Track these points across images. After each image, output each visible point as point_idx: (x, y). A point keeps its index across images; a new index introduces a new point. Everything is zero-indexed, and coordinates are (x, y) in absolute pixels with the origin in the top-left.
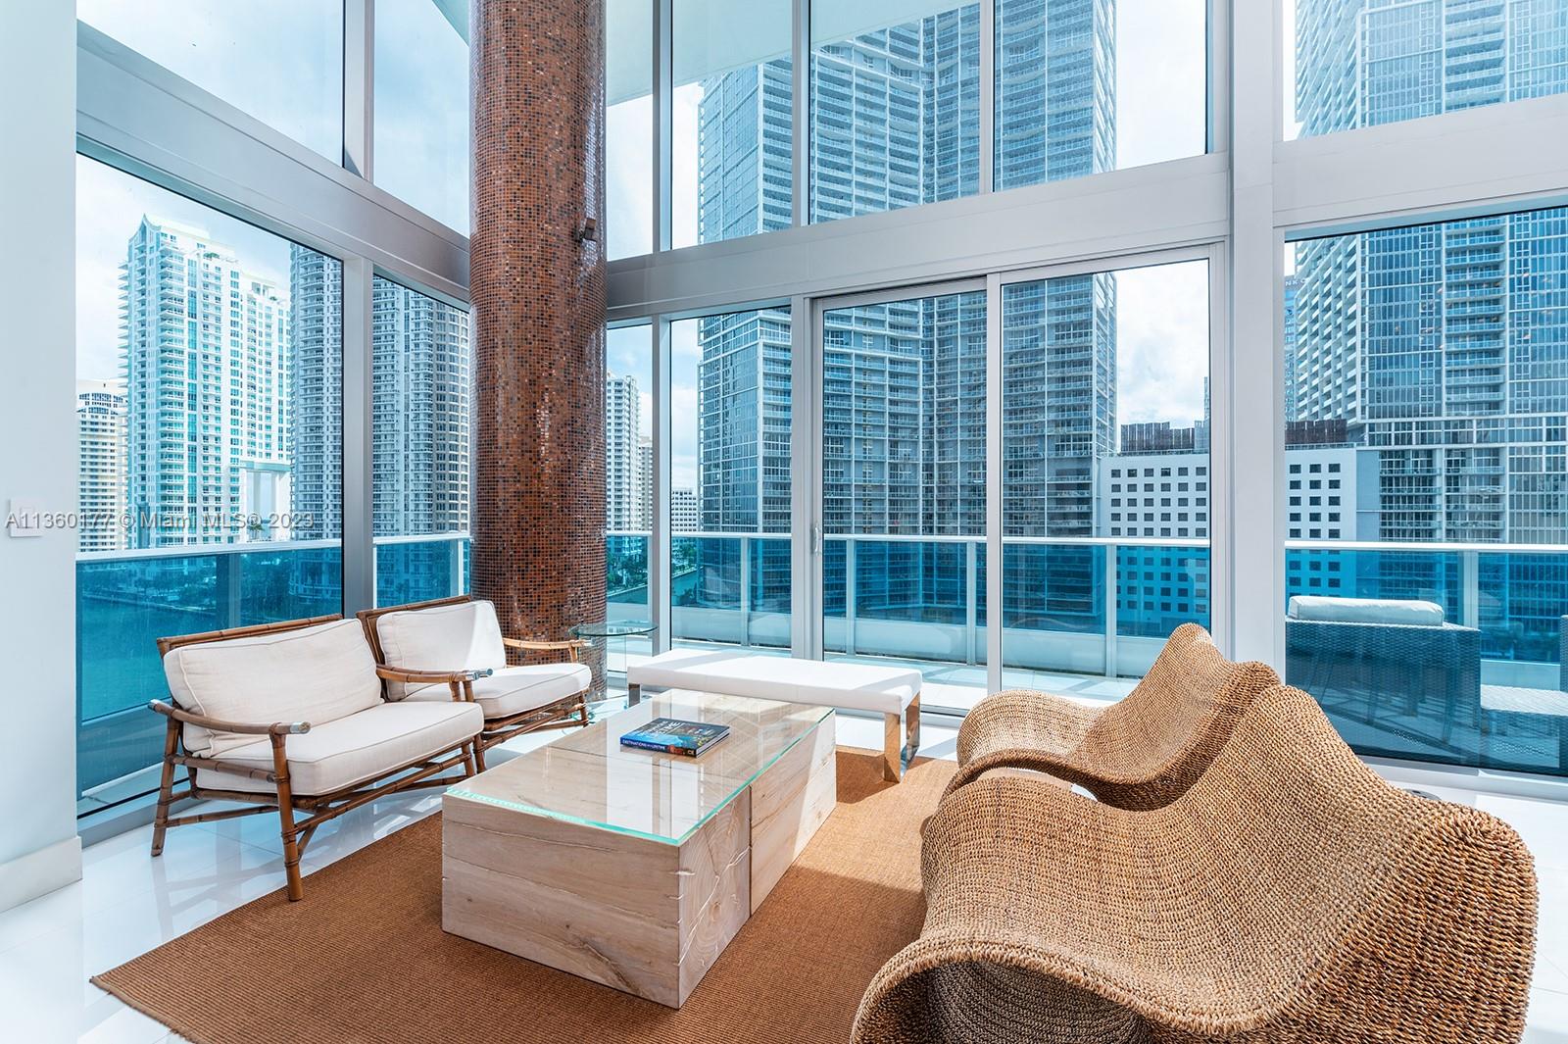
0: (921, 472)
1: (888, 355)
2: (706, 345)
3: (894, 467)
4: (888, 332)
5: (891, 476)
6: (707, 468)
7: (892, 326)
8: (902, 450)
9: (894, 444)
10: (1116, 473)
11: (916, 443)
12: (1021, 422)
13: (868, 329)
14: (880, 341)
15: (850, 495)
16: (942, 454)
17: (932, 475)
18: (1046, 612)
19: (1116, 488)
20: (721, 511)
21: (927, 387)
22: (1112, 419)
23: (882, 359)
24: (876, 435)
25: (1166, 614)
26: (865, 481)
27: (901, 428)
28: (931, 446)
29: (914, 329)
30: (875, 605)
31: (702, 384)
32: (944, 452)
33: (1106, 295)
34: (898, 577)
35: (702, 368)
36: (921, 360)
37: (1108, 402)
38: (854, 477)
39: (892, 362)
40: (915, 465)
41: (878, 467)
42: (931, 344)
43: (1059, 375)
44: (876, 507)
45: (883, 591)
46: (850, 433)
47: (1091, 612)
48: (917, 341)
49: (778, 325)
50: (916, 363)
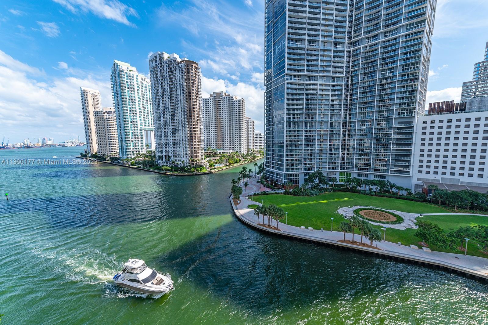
0: (342, 125)
1: (331, 83)
2: (267, 85)
3: (332, 123)
4: (332, 75)
5: (330, 126)
6: (267, 126)
7: (333, 72)
8: (335, 117)
9: (332, 115)
10: (425, 122)
11: (340, 115)
12: (384, 104)
13: (325, 74)
14: (329, 78)
15: (316, 133)
16: (350, 118)
17: (346, 126)
18: (389, 174)
19: (425, 128)
20: (272, 140)
21: (345, 94)
22: (424, 101)
23: (329, 85)
24: (326, 112)
25: (444, 176)
26: (321, 129)
27: (335, 109)
28: (346, 115)
29: (342, 72)
30: (323, 170)
31: (266, 98)
32: (351, 117)
33: (427, 49)
34: (332, 161)
35: (266, 93)
36: (344, 84)
37: (423, 94)
38: (317, 127)
39: (333, 86)
40: (340, 123)
41: (326, 124)
42: (348, 78)
43: (403, 85)
44: (325, 137)
45: (326, 166)
46: (316, 112)
47: (409, 175)
48: (343, 77)
49: (292, 76)
50: (342, 86)
